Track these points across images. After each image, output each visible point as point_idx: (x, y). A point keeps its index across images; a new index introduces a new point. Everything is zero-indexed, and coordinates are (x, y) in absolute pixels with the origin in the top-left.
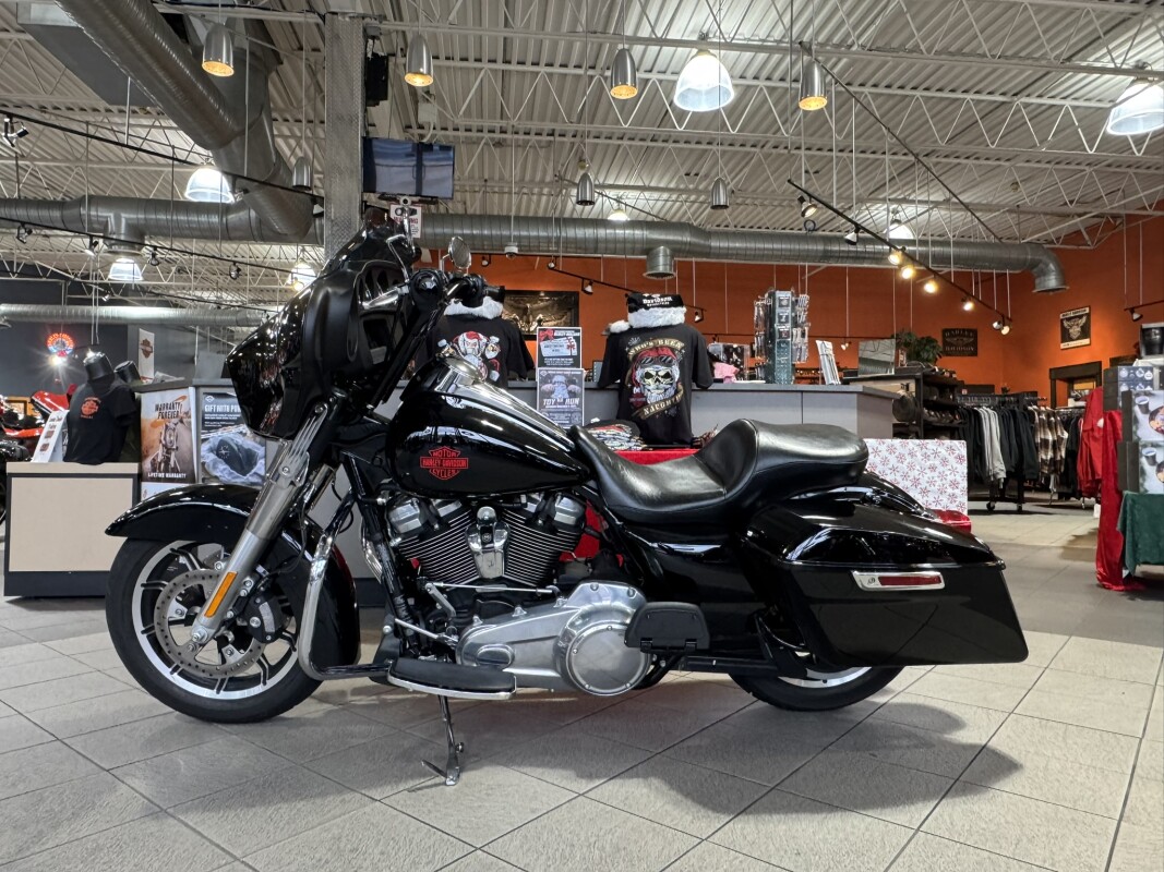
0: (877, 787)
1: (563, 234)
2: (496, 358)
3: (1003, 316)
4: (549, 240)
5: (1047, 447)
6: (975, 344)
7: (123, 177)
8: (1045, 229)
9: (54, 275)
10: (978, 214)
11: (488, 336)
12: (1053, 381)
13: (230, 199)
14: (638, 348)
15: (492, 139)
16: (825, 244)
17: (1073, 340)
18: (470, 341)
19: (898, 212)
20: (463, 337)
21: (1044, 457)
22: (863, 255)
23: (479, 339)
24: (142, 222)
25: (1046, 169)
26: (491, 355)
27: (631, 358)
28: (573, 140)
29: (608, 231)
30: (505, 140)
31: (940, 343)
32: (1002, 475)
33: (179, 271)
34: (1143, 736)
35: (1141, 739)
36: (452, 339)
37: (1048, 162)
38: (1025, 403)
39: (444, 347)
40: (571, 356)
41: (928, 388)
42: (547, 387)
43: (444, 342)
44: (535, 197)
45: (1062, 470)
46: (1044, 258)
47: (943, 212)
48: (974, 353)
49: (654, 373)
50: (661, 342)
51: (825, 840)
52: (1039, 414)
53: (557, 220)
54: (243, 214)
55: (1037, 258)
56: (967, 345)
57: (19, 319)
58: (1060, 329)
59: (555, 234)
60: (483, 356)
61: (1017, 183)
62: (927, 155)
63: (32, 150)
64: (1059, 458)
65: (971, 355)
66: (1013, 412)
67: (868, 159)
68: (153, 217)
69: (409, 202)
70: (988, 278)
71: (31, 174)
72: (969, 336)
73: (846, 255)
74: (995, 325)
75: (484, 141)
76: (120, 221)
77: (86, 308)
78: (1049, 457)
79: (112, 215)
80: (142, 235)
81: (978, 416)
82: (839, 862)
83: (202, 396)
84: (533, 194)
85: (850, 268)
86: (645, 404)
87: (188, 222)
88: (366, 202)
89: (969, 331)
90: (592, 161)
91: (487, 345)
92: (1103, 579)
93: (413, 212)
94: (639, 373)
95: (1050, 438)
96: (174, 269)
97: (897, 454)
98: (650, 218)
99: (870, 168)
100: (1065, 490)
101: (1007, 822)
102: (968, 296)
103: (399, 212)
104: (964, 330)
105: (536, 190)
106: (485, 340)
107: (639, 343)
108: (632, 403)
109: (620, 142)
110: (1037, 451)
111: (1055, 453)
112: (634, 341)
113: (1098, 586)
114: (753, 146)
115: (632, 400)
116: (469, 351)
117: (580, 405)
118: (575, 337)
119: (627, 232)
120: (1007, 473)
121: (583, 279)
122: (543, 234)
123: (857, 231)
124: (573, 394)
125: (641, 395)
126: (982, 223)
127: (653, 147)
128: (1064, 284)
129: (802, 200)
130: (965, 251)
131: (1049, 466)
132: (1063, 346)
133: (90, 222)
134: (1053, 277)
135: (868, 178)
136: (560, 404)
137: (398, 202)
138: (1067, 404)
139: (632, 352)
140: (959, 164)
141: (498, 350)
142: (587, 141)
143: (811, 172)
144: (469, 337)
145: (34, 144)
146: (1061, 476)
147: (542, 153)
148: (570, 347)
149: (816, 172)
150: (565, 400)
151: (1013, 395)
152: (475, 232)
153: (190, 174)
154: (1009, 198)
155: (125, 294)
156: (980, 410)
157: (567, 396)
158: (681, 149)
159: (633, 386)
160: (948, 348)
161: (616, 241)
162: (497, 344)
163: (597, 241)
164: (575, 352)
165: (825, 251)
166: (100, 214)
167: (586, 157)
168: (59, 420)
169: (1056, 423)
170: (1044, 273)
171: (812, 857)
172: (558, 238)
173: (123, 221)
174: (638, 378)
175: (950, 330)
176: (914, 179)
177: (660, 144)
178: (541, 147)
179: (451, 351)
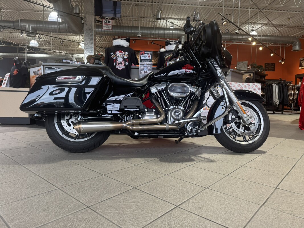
0: (219, 166)
1: (155, 32)
2: (127, 58)
3: (282, 58)
4: (151, 34)
5: (291, 95)
6: (274, 68)
7: (30, 15)
8: (297, 33)
9: (15, 45)
10: (278, 28)
11: (125, 52)
12: (296, 78)
13: (60, 20)
15: (135, 4)
16: (231, 36)
17: (303, 66)
18: (119, 53)
19: (253, 27)
20: (118, 52)
21: (290, 98)
22: (242, 39)
23: (122, 53)
24: (36, 27)
25: (298, 14)
26: (126, 57)
27: (165, 59)
28: (158, 4)
29: (168, 31)
30: (139, 4)
31: (264, 67)
32: (278, 103)
33: (49, 44)
34: (300, 159)
35: (299, 160)
36: (115, 53)
37: (299, 12)
38: (286, 83)
39: (112, 55)
41: (256, 76)
42: (142, 68)
43: (112, 53)
44: (148, 22)
45: (295, 102)
46: (296, 41)
47: (267, 28)
48: (274, 70)
51: (200, 176)
52: (290, 86)
53: (153, 28)
54: (64, 25)
55: (293, 40)
56: (272, 68)
57: (6, 57)
58: (299, 63)
59: (152, 32)
60: (123, 58)
61: (289, 18)
62: (262, 9)
63: (4, 6)
64: (295, 98)
65: (273, 71)
66: (282, 85)
67: (245, 10)
68: (39, 26)
69: (108, 19)
70: (278, 48)
71: (5, 14)
72: (272, 65)
73: (237, 39)
74: (280, 61)
75: (132, 4)
76: (30, 27)
77: (24, 54)
78: (292, 98)
79: (27, 25)
80: (36, 31)
81: (272, 86)
82: (203, 181)
83: (45, 68)
84: (147, 21)
85: (239, 45)
87: (49, 27)
88: (96, 19)
89: (273, 64)
90: (164, 11)
91: (124, 55)
92: (300, 127)
93: (109, 22)
94: (168, 64)
95: (293, 93)
96: (47, 43)
97: (240, 87)
98: (179, 28)
99: (246, 13)
100: (296, 108)
101: (254, 175)
102: (272, 52)
103: (105, 22)
104: (271, 64)
105: (148, 20)
106: (124, 53)
107: (168, 55)
109: (172, 5)
110: (288, 96)
111: (293, 97)
112: (167, 54)
113: (299, 129)
114: (211, 6)
116: (120, 56)
118: (150, 54)
119: (173, 32)
120: (279, 102)
121: (160, 46)
122: (149, 32)
123: (239, 30)
126: (279, 31)
127: (182, 6)
128: (301, 48)
129: (222, 19)
130: (272, 38)
131: (292, 101)
132: (300, 68)
133: (21, 27)
134: (298, 46)
135: (245, 17)
136: (145, 73)
137: (105, 19)
138: (299, 84)
139: (166, 58)
140: (272, 12)
141: (128, 56)
142: (162, 4)
143: (228, 14)
144: (119, 52)
145: (5, 4)
146: (295, 103)
147: (150, 8)
149: (230, 15)
150: (147, 71)
151: (283, 81)
152: (129, 31)
153: (49, 14)
154: (287, 23)
155: (35, 50)
156: (273, 85)
157: (147, 70)
158: (190, 7)
160: (266, 69)
161: (170, 34)
162: (127, 54)
163: (164, 34)
164: (150, 58)
165: (231, 38)
166: (24, 25)
167: (162, 9)
168: (8, 76)
169: (294, 89)
170: (295, 45)
171: (195, 179)
172: (153, 33)
173: (31, 27)
175: (267, 63)
176: (258, 18)
177: (184, 5)
178: (149, 6)
179: (114, 56)
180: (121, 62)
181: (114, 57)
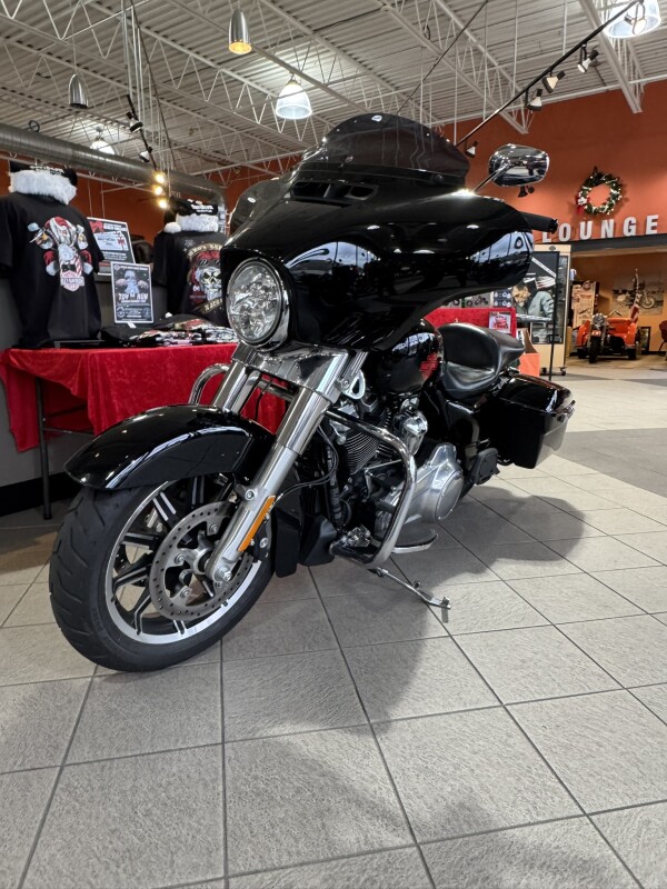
2: (87, 249)
11: (75, 224)
14: (195, 250)
18: (60, 227)
20: (53, 222)
23: (68, 226)
26: (82, 245)
27: (190, 258)
36: (42, 223)
39: (37, 232)
40: (123, 252)
42: (121, 281)
43: (34, 226)
49: (210, 274)
50: (211, 246)
60: (76, 246)
86: (205, 301)
91: (76, 234)
94: (198, 273)
106: (73, 228)
107: (196, 246)
108: (192, 300)
112: (190, 242)
115: (192, 297)
116: (63, 239)
117: (148, 301)
118: (123, 232)
124: (142, 290)
125: (202, 293)
136: (133, 299)
139: (191, 254)
141: (87, 240)
148: (121, 241)
150: (136, 295)
157: (138, 291)
159: (193, 284)
162: (83, 233)
164: (126, 247)
174: (197, 278)
179: (46, 237)
180: (72, 263)
181: (45, 242)
